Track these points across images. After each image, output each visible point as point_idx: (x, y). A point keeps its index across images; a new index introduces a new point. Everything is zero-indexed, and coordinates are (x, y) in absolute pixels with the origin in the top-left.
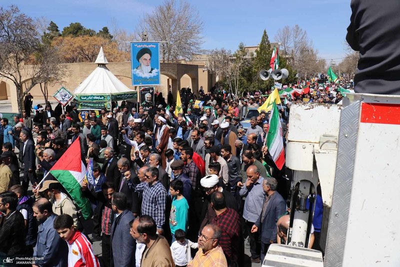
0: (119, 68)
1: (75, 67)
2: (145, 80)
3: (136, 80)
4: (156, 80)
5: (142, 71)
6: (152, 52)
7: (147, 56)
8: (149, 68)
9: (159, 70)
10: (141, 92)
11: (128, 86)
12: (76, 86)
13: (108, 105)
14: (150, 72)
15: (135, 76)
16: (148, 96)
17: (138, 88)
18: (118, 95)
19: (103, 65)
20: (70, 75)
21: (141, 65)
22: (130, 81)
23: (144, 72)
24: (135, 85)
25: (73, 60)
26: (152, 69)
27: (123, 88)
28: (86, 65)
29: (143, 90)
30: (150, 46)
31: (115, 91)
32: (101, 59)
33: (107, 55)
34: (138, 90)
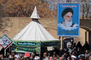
0: (48, 22)
1: (15, 20)
2: (67, 32)
3: (61, 32)
4: (76, 32)
5: (65, 25)
6: (74, 11)
7: (69, 14)
8: (71, 23)
9: (79, 25)
10: (63, 41)
11: (54, 36)
12: (15, 34)
13: (38, 49)
14: (72, 26)
15: (59, 28)
16: (69, 44)
17: (61, 38)
18: (46, 43)
19: (36, 20)
20: (11, 26)
21: (64, 20)
22: (56, 32)
23: (67, 26)
24: (60, 36)
25: (14, 15)
26: (73, 24)
27: (50, 38)
28: (23, 19)
29: (66, 40)
30: (72, 6)
31: (44, 40)
32: (35, 15)
33: (40, 13)
34: (61, 39)
